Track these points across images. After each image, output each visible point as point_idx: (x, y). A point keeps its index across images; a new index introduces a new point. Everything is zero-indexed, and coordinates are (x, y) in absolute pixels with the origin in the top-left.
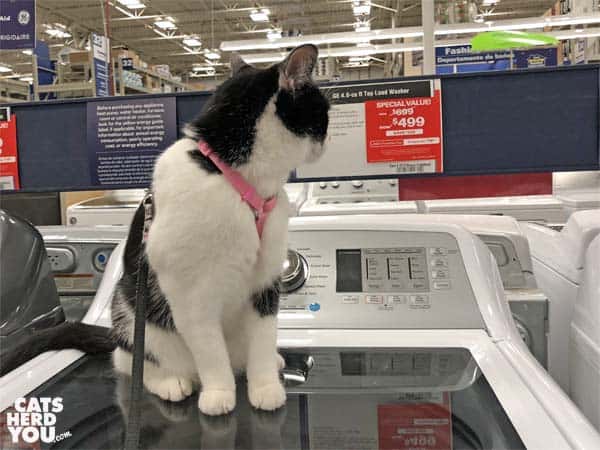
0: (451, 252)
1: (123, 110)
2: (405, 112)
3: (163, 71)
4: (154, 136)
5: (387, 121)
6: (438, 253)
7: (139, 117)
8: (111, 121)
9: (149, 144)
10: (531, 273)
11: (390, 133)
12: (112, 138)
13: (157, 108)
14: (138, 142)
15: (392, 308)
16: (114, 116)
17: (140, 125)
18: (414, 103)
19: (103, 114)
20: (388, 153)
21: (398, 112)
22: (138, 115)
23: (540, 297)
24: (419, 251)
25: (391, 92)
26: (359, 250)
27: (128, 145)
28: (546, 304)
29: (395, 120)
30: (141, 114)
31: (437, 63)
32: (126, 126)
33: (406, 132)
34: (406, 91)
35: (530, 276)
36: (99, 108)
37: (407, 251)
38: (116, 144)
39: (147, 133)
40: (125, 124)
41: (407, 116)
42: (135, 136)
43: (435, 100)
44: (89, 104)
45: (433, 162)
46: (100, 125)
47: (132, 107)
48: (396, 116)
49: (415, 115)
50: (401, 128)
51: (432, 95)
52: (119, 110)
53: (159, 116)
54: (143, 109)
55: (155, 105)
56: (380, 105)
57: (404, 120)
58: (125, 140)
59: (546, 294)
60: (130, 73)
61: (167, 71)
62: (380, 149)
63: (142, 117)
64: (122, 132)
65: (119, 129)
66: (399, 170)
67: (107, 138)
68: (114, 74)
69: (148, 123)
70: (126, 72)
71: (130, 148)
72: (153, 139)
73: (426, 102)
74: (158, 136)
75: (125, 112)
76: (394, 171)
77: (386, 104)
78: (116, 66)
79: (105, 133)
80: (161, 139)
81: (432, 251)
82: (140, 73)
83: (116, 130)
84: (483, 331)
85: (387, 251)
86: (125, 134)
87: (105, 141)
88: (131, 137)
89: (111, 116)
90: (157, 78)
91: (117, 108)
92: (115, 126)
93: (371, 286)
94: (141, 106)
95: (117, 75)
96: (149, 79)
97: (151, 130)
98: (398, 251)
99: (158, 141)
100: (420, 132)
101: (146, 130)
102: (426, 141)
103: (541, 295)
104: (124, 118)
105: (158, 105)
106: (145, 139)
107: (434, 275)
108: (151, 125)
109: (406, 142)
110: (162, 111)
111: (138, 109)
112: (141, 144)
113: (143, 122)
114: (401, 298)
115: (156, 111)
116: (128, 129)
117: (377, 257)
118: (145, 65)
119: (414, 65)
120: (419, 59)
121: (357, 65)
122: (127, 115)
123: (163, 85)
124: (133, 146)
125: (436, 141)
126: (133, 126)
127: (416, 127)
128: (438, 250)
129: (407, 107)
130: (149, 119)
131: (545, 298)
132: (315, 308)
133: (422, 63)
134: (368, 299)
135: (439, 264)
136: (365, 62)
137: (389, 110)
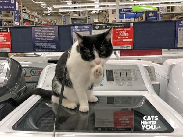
0: (137, 71)
1: (43, 29)
2: (123, 32)
3: (35, 13)
4: (51, 37)
5: (118, 34)
6: (134, 71)
7: (47, 32)
8: (40, 33)
9: (50, 40)
10: (155, 76)
11: (119, 38)
12: (39, 38)
13: (52, 29)
14: (47, 39)
15: (122, 86)
16: (40, 31)
17: (48, 34)
18: (126, 29)
19: (37, 30)
20: (118, 43)
21: (121, 32)
22: (47, 31)
23: (158, 83)
24: (129, 70)
25: (120, 26)
26: (113, 70)
27: (44, 40)
28: (159, 84)
29: (120, 34)
30: (48, 31)
31: (120, 13)
32: (43, 34)
33: (123, 38)
34: (124, 26)
35: (155, 77)
36: (35, 29)
37: (126, 70)
38: (40, 39)
39: (50, 36)
40: (43, 33)
41: (124, 33)
42: (46, 37)
43: (132, 29)
44: (32, 28)
45: (131, 46)
46: (36, 34)
47: (46, 29)
48: (121, 33)
49: (126, 33)
50: (122, 36)
51: (131, 27)
52: (41, 30)
53: (53, 32)
54: (49, 29)
55: (52, 28)
56: (116, 30)
57: (123, 34)
58: (43, 38)
59: (159, 82)
60: (25, 14)
61: (36, 14)
62: (116, 42)
63: (48, 32)
64: (42, 36)
65: (41, 35)
66: (121, 48)
67: (38, 37)
68: (20, 14)
69: (50, 33)
70: (23, 14)
71: (45, 41)
72: (52, 38)
73: (129, 29)
74: (53, 37)
75: (43, 30)
76: (120, 48)
77: (118, 30)
78: (20, 12)
79: (37, 36)
80: (54, 38)
81: (132, 70)
82: (28, 14)
83: (40, 35)
84: (147, 92)
85: (120, 70)
86: (43, 37)
87: (37, 38)
88: (45, 37)
89: (39, 31)
90: (33, 16)
91: (41, 29)
92: (40, 34)
93: (116, 80)
94: (48, 29)
95: (21, 15)
96: (31, 16)
97: (51, 36)
98: (123, 70)
99: (53, 39)
100: (127, 37)
101: (49, 36)
102: (129, 40)
103: (158, 82)
104: (43, 32)
105: (53, 28)
106: (49, 38)
107: (133, 77)
108: (51, 34)
109: (123, 40)
110: (54, 30)
111: (47, 29)
112: (48, 39)
113: (48, 33)
114: (125, 83)
115: (53, 30)
116: (44, 35)
117: (118, 72)
118: (29, 12)
119: (112, 14)
120: (114, 12)
121: (95, 13)
122: (44, 31)
123: (35, 18)
124: (46, 40)
125: (132, 40)
126: (45, 34)
127: (126, 36)
128: (134, 70)
129: (124, 31)
130: (50, 32)
131: (159, 83)
132: (102, 85)
133: (115, 13)
134: (116, 83)
135: (134, 74)
136: (97, 12)
137: (119, 31)
